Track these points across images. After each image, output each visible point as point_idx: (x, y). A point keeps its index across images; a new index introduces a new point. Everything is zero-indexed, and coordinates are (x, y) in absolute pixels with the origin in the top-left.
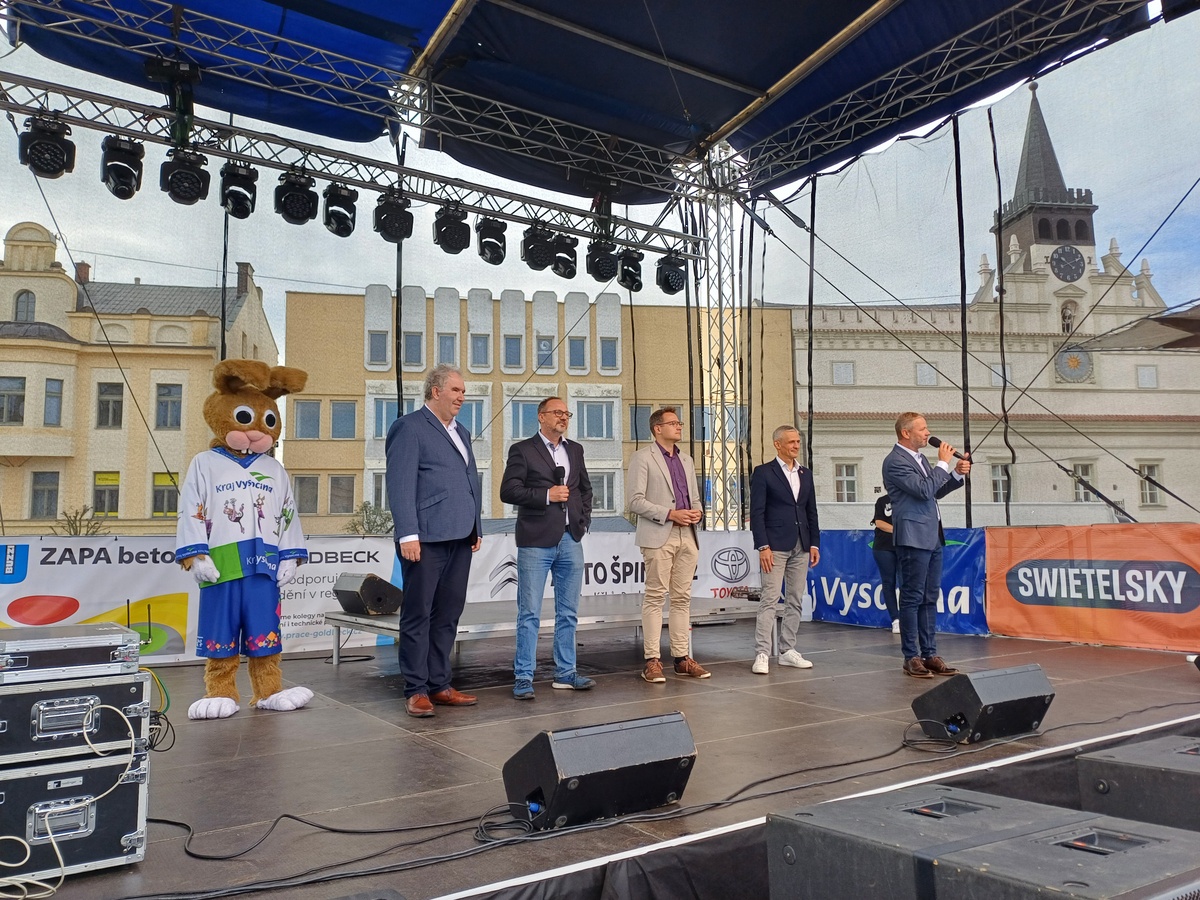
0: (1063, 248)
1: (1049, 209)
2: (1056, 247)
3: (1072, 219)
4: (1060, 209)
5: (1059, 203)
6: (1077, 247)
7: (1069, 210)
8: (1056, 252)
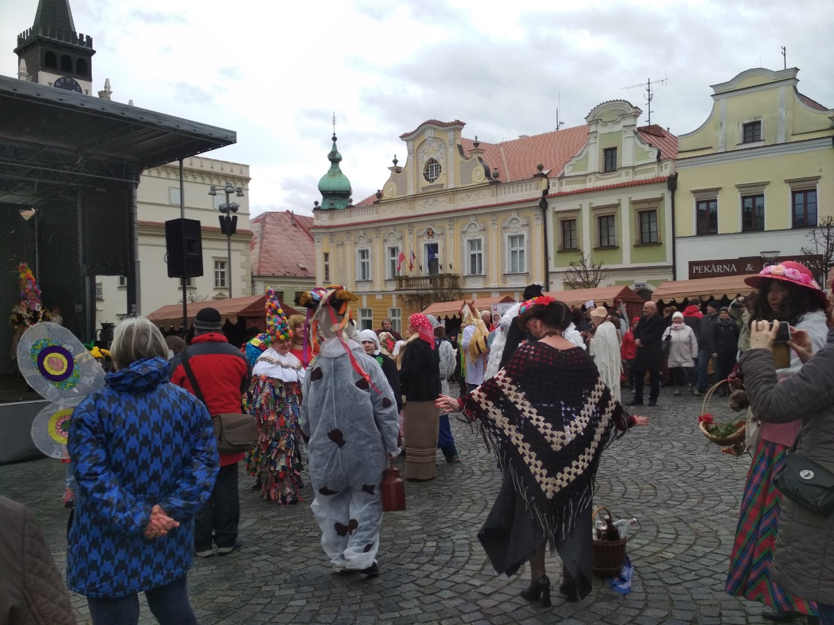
0: (65, 79)
1: (55, 44)
2: (59, 77)
3: (74, 57)
4: (64, 46)
5: (63, 41)
6: (78, 81)
7: (71, 48)
8: (58, 80)
